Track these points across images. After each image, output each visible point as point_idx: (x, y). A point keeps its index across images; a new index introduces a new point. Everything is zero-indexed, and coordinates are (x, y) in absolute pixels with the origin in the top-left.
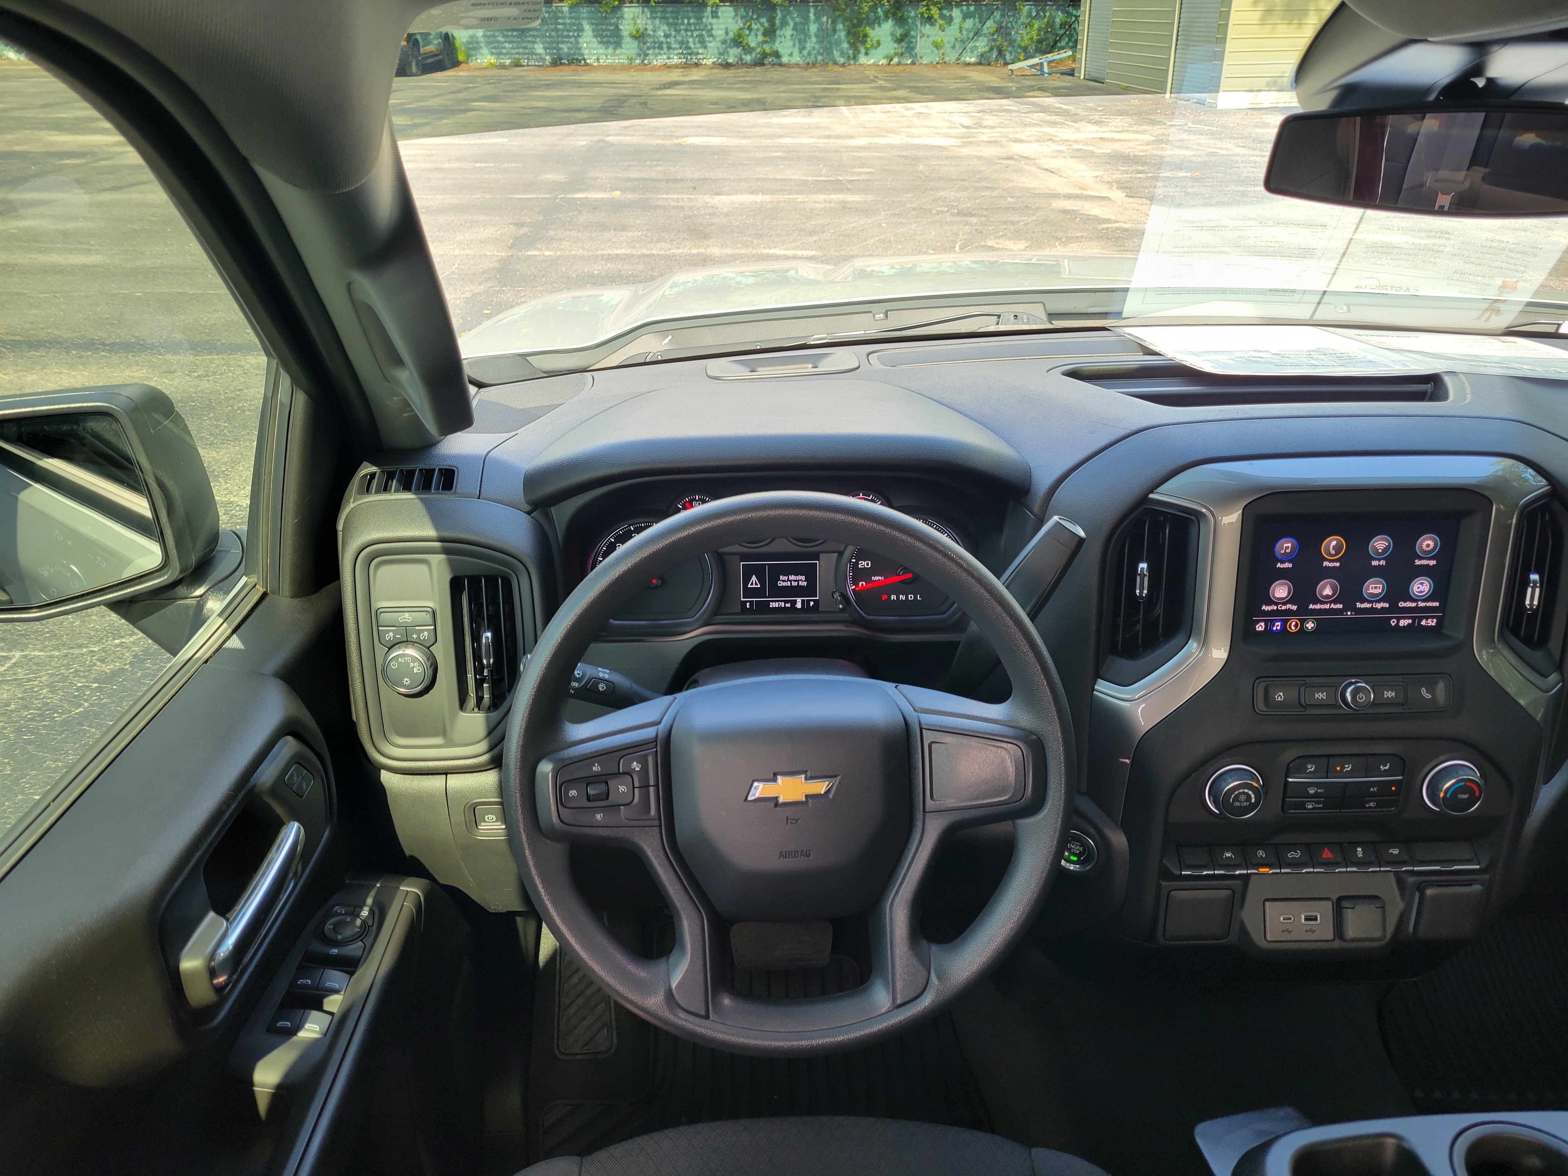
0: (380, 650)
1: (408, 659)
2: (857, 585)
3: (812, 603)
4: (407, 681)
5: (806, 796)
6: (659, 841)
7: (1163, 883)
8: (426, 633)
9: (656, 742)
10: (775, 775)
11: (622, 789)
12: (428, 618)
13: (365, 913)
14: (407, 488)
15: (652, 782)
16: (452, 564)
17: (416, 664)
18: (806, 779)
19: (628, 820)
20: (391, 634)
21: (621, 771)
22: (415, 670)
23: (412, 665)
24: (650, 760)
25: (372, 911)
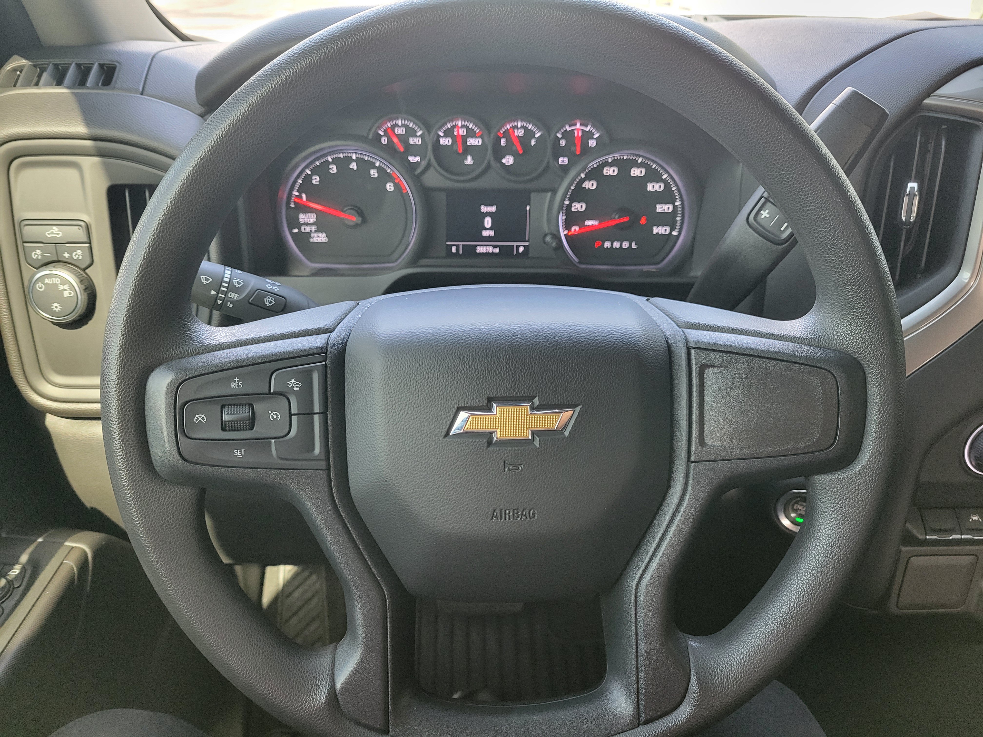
0: (27, 269)
1: (56, 281)
2: (570, 230)
3: (521, 249)
4: (56, 307)
5: (533, 433)
6: (326, 489)
7: (904, 549)
8: (79, 252)
9: (326, 353)
10: (490, 400)
11: (273, 415)
12: (81, 234)
13: (15, 571)
14: (59, 82)
15: (317, 409)
16: (107, 169)
17: (66, 287)
18: (532, 408)
19: (282, 459)
20: (38, 252)
21: (272, 391)
22: (66, 294)
23: (62, 287)
24: (316, 377)
25: (24, 570)
